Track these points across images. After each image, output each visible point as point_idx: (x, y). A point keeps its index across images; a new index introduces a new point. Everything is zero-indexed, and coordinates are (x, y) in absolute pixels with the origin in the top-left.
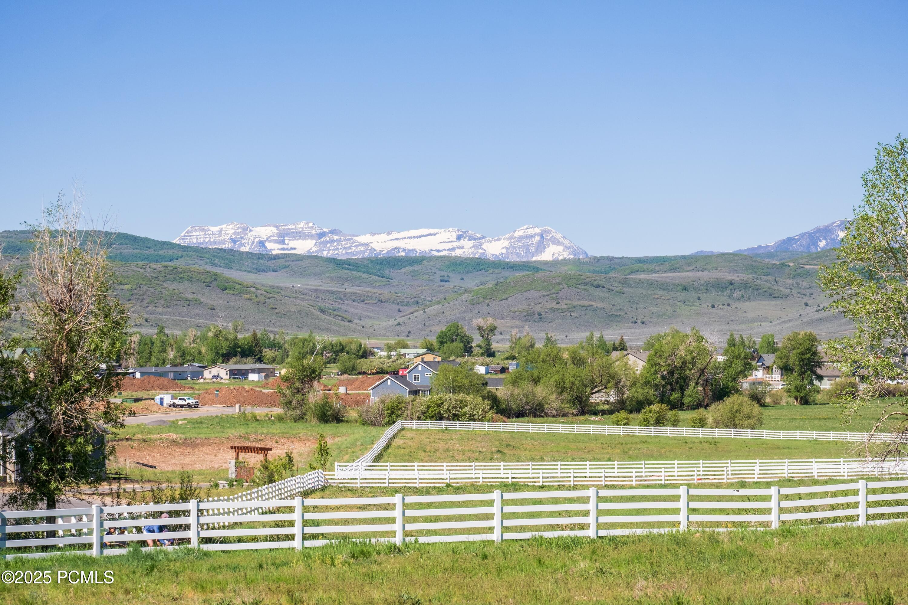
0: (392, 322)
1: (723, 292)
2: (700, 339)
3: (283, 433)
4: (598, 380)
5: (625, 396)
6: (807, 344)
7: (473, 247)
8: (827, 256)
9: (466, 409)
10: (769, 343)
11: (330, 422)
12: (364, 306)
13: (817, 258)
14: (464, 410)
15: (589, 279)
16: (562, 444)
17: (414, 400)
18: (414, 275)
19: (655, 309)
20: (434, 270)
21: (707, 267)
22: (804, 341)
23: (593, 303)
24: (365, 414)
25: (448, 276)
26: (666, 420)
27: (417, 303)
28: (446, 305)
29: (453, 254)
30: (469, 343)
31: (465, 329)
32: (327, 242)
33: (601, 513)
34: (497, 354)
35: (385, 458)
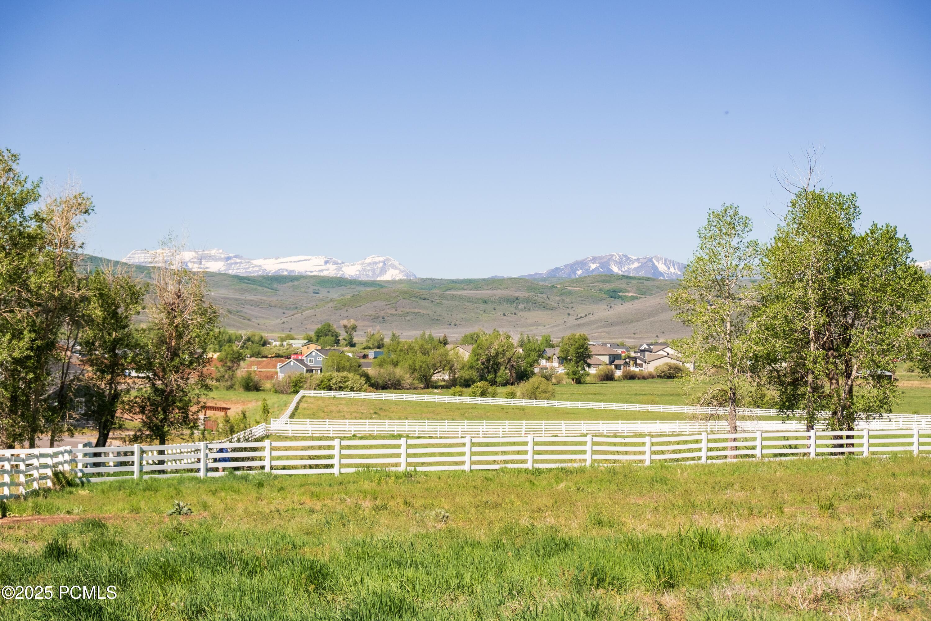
0: (279, 321)
1: (511, 304)
2: (508, 337)
3: (220, 398)
4: (438, 365)
5: (456, 376)
6: (581, 342)
7: (335, 269)
8: (583, 281)
9: (349, 383)
10: (547, 341)
11: (252, 391)
12: (260, 309)
13: (576, 282)
14: (347, 384)
15: (418, 294)
16: (418, 408)
17: (311, 376)
18: (295, 288)
19: (464, 316)
20: (309, 285)
21: (500, 287)
22: (580, 340)
23: (420, 311)
24: (276, 386)
25: (318, 290)
26: (488, 393)
27: (297, 308)
28: (317, 310)
29: (321, 274)
30: (337, 337)
31: (335, 327)
32: (232, 264)
33: (473, 454)
34: (357, 345)
35: (297, 416)
